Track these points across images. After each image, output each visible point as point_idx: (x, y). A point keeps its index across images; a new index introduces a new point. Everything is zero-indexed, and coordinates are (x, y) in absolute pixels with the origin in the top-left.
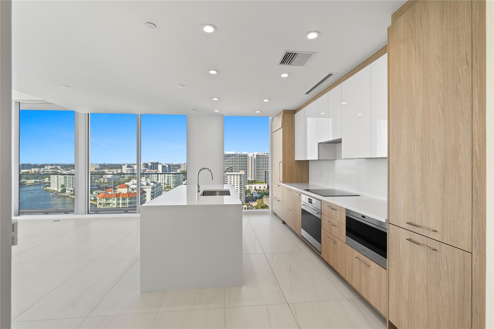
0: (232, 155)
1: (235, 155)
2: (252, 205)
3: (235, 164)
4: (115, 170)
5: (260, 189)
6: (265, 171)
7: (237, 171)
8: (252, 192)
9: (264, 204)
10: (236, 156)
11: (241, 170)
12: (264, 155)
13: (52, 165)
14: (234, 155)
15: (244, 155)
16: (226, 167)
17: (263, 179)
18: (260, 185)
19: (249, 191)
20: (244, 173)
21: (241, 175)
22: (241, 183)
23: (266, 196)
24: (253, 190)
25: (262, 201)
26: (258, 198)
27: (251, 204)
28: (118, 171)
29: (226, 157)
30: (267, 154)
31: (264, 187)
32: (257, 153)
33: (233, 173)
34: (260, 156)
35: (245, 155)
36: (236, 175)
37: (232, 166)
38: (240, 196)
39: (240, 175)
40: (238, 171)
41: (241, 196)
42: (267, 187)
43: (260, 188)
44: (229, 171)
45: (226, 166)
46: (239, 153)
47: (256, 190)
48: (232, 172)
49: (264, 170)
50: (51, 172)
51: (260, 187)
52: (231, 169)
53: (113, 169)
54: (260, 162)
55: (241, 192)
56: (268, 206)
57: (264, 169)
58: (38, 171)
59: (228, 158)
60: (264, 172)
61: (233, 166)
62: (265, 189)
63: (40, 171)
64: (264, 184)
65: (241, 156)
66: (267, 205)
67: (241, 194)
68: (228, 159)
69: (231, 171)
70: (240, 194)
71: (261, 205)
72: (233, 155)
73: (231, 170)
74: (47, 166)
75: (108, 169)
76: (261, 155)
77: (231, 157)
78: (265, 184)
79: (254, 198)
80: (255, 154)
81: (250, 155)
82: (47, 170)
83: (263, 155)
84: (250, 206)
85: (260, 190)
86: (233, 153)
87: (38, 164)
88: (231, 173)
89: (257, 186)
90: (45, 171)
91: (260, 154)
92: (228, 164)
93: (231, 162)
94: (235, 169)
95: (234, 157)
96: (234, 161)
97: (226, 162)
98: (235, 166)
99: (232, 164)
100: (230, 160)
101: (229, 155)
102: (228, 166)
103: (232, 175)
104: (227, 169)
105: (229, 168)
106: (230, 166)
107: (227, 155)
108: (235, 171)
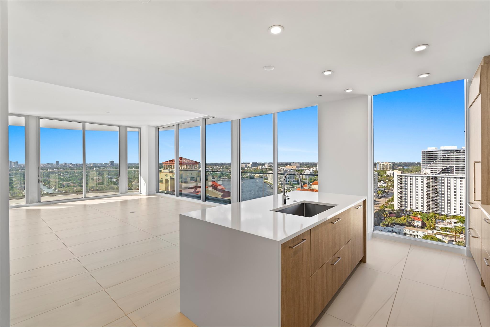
0: (451, 151)
1: (458, 150)
3: (457, 163)
4: (311, 168)
13: (269, 164)
14: (456, 151)
16: (442, 167)
28: (313, 169)
29: (442, 154)
33: (454, 175)
36: (458, 178)
37: (451, 166)
44: (446, 172)
48: (452, 173)
50: (268, 169)
53: (310, 167)
58: (261, 168)
59: (445, 155)
61: (454, 165)
63: (262, 168)
68: (445, 156)
69: (450, 173)
72: (454, 151)
73: (450, 171)
74: (266, 164)
75: (305, 167)
77: (450, 154)
82: (266, 167)
86: (455, 148)
87: (261, 163)
88: (450, 175)
90: (265, 168)
92: (444, 163)
93: (450, 161)
94: (458, 170)
95: (456, 153)
96: (455, 158)
97: (442, 161)
98: (456, 166)
99: (453, 163)
100: (448, 157)
101: (445, 151)
102: (445, 166)
103: (452, 178)
104: (443, 169)
105: (447, 168)
106: (448, 165)
107: (443, 151)
108: (456, 173)
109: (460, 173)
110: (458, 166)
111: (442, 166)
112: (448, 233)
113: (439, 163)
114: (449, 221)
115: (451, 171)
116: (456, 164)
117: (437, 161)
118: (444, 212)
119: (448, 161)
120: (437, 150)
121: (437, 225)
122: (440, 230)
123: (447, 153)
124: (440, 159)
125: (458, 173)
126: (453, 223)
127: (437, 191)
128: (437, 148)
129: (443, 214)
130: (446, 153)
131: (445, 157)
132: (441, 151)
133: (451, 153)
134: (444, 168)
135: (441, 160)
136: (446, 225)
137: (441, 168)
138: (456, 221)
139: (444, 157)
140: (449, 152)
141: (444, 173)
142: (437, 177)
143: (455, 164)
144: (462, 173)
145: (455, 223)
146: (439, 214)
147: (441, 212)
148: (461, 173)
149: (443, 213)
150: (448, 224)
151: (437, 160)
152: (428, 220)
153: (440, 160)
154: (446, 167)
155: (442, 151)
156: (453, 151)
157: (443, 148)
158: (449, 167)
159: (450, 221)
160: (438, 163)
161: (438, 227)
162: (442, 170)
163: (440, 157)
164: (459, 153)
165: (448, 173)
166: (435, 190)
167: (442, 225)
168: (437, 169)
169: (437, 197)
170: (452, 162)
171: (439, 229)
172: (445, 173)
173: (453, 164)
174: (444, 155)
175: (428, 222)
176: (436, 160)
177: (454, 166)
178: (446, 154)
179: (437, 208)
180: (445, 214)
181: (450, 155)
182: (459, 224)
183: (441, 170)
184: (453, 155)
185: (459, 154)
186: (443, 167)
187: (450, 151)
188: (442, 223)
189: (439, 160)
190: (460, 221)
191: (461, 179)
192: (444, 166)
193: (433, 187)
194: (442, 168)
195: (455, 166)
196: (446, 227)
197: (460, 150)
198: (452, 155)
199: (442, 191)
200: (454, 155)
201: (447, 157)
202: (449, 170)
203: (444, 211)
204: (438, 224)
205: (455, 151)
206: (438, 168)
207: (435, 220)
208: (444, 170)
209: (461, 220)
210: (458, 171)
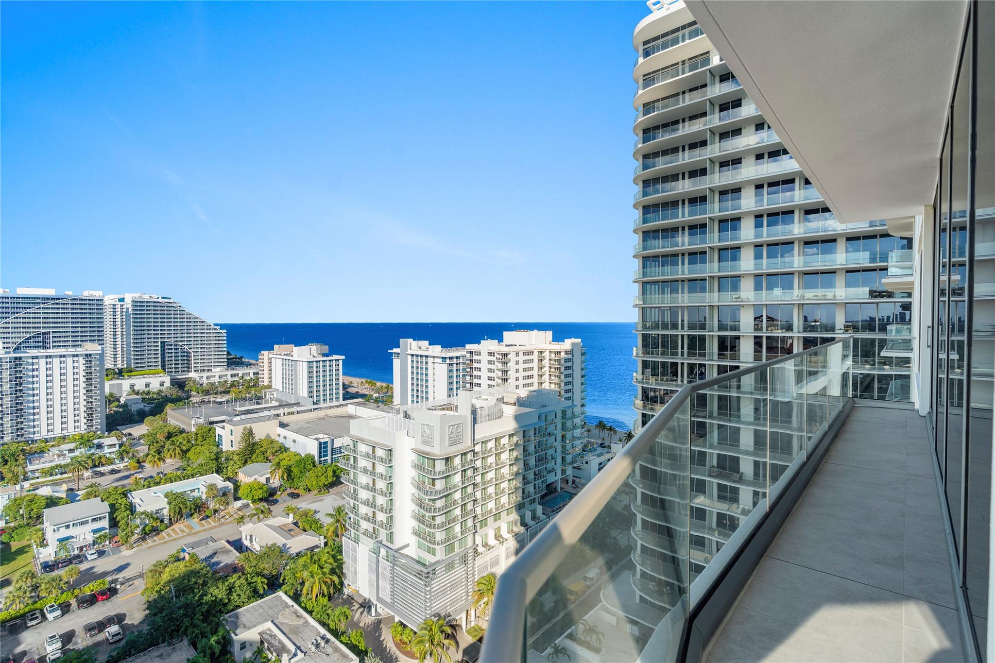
0: (44, 298)
1: (57, 299)
2: (130, 434)
3: (56, 325)
5: (147, 389)
6: (163, 343)
7: (66, 344)
8: (122, 401)
9: (173, 427)
10: (58, 301)
11: (90, 341)
12: (157, 300)
14: (54, 299)
15: (90, 300)
16: (22, 335)
17: (156, 364)
18: (148, 380)
19: (112, 399)
20: (100, 349)
21: (90, 355)
22: (91, 379)
23: (173, 405)
24: (124, 394)
25: (165, 421)
26: (147, 413)
27: (124, 432)
29: (21, 305)
30: (163, 298)
31: (162, 384)
32: (137, 295)
33: (51, 350)
34: (145, 304)
35: (92, 300)
36: (67, 356)
37: (44, 331)
38: (88, 414)
39: (87, 355)
40: (79, 343)
41: (92, 414)
42: (171, 382)
43: (149, 386)
44: (32, 344)
45: (22, 330)
46: (70, 293)
47: (137, 393)
48: (45, 348)
49: (160, 340)
51: (147, 385)
52: (40, 339)
54: (145, 320)
55: (91, 402)
56: (183, 429)
57: (159, 336)
59: (30, 308)
60: (159, 344)
61: (51, 330)
62: (162, 388)
64: (159, 375)
65: (79, 302)
66: (182, 426)
67: (91, 408)
68: (28, 310)
69: (41, 347)
70: (87, 408)
71: (166, 430)
72: (49, 299)
73: (40, 342)
76: (147, 302)
77: (42, 306)
78: (161, 375)
79: (132, 415)
80: (129, 298)
81: (109, 300)
83: (154, 302)
84: (124, 439)
85: (148, 393)
86: (51, 292)
88: (42, 352)
89: (140, 383)
91: (146, 297)
92: (27, 325)
93: (41, 320)
94: (58, 339)
95: (53, 304)
96: (51, 316)
97: (21, 320)
98: (55, 332)
99: (47, 325)
100: (35, 313)
101: (30, 298)
102: (30, 332)
103: (56, 356)
104: (25, 339)
105: (33, 337)
106: (36, 330)
107: (24, 298)
108: (55, 346)
109: (63, 346)
110: (57, 332)
111: (23, 332)
112: (59, 476)
113: (16, 325)
114: (55, 450)
115: (43, 342)
116: (55, 327)
117: (10, 321)
118: (39, 435)
119: (37, 320)
120: (10, 296)
121: (30, 468)
122: (38, 478)
123: (35, 303)
124: (16, 315)
125: (58, 346)
126: (67, 452)
127: (21, 390)
128: (8, 290)
129: (36, 440)
130: (32, 303)
131: (30, 313)
132: (19, 298)
133: (42, 303)
134: (28, 336)
135: (20, 318)
136: (52, 461)
137: (20, 337)
138: (72, 446)
139: (27, 313)
140: (38, 301)
141: (28, 347)
142: (20, 358)
143: (52, 327)
144: (67, 346)
145: (71, 451)
146: (28, 441)
147: (32, 436)
148: (65, 346)
149: (37, 437)
150: (56, 457)
151: (9, 317)
152: (6, 462)
153: (17, 318)
154: (32, 334)
155: (22, 298)
156: (47, 299)
157: (22, 291)
158: (38, 334)
159: (59, 451)
160: (13, 325)
161: (33, 471)
162: (23, 342)
163: (17, 313)
164: (59, 304)
165: (36, 347)
166: (18, 388)
167: (43, 463)
168: (10, 340)
169: (22, 403)
170: (45, 323)
171: (37, 475)
172: (31, 347)
173: (47, 327)
174: (27, 308)
175: (7, 467)
176: (6, 318)
177: (50, 332)
178: (31, 306)
179: (22, 429)
180: (41, 438)
181: (40, 308)
182: (79, 450)
183: (20, 341)
184: (47, 308)
185: (60, 306)
186: (25, 335)
187: (40, 298)
188: (42, 460)
189: (15, 318)
190: (81, 444)
191: (75, 359)
192: (28, 332)
193: (10, 381)
194: (23, 337)
195: (53, 332)
196: (53, 464)
197: (62, 299)
198: (45, 308)
199: (33, 388)
200: (49, 308)
201: (33, 313)
202: (38, 342)
203: (39, 432)
204: (33, 463)
205: (52, 299)
206: (12, 338)
207: (24, 457)
208: (28, 342)
209: (83, 441)
210: (58, 341)
